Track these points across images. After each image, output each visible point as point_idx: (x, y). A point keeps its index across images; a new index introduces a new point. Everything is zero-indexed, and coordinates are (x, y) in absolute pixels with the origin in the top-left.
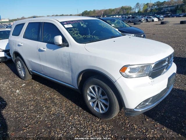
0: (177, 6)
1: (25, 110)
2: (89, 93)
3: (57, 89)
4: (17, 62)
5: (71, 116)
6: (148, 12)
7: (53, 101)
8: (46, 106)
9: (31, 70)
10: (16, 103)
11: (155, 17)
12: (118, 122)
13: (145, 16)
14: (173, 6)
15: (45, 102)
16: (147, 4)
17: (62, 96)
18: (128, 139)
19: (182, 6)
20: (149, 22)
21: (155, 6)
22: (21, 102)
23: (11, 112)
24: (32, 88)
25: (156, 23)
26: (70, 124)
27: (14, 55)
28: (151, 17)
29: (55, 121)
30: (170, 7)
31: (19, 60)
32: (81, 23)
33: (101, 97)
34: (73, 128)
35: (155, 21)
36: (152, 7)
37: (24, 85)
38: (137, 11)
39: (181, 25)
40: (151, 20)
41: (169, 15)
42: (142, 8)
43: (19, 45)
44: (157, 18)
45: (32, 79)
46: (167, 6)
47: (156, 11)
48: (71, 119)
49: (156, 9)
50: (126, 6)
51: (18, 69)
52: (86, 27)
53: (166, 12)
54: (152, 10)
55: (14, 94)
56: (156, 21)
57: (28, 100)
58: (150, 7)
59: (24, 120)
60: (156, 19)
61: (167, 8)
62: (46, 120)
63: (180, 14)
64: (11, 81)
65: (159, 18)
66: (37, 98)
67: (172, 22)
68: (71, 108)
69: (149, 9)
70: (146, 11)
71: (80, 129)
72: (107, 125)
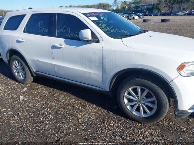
0: (154, 5)
1: (44, 119)
2: (127, 95)
3: (70, 92)
4: (13, 62)
5: (106, 122)
6: (126, 9)
7: (73, 107)
8: (69, 114)
9: (34, 71)
10: (27, 112)
11: (136, 14)
12: (161, 125)
13: (126, 14)
14: (149, 5)
15: (64, 108)
16: (125, 2)
17: (80, 99)
18: (184, 144)
19: (157, 5)
20: (130, 19)
21: (132, 4)
22: (33, 110)
23: (26, 124)
24: (38, 92)
25: (138, 21)
26: (110, 132)
27: (8, 53)
28: (132, 14)
29: (89, 130)
30: (147, 5)
31: (17, 60)
32: (101, 16)
33: (144, 99)
34: (117, 137)
35: (135, 19)
36: (129, 5)
37: (25, 89)
38: (115, 9)
39: (163, 23)
40: (132, 18)
41: (147, 13)
42: (120, 5)
43: (18, 41)
44: (137, 15)
45: (33, 81)
46: (143, 4)
47: (134, 9)
48: (107, 126)
49: (134, 7)
50: (104, 3)
51: (14, 70)
52: (107, 20)
53: (144, 10)
54: (129, 8)
55: (18, 102)
56: (137, 19)
57: (41, 108)
58: (127, 5)
59: (49, 133)
60: (136, 17)
61: (144, 7)
62: (78, 131)
63: (157, 13)
64: (6, 85)
65: (139, 16)
66: (51, 105)
67: (153, 20)
68: (99, 113)
69: (127, 7)
70: (125, 9)
71: (125, 138)
72: (153, 130)
